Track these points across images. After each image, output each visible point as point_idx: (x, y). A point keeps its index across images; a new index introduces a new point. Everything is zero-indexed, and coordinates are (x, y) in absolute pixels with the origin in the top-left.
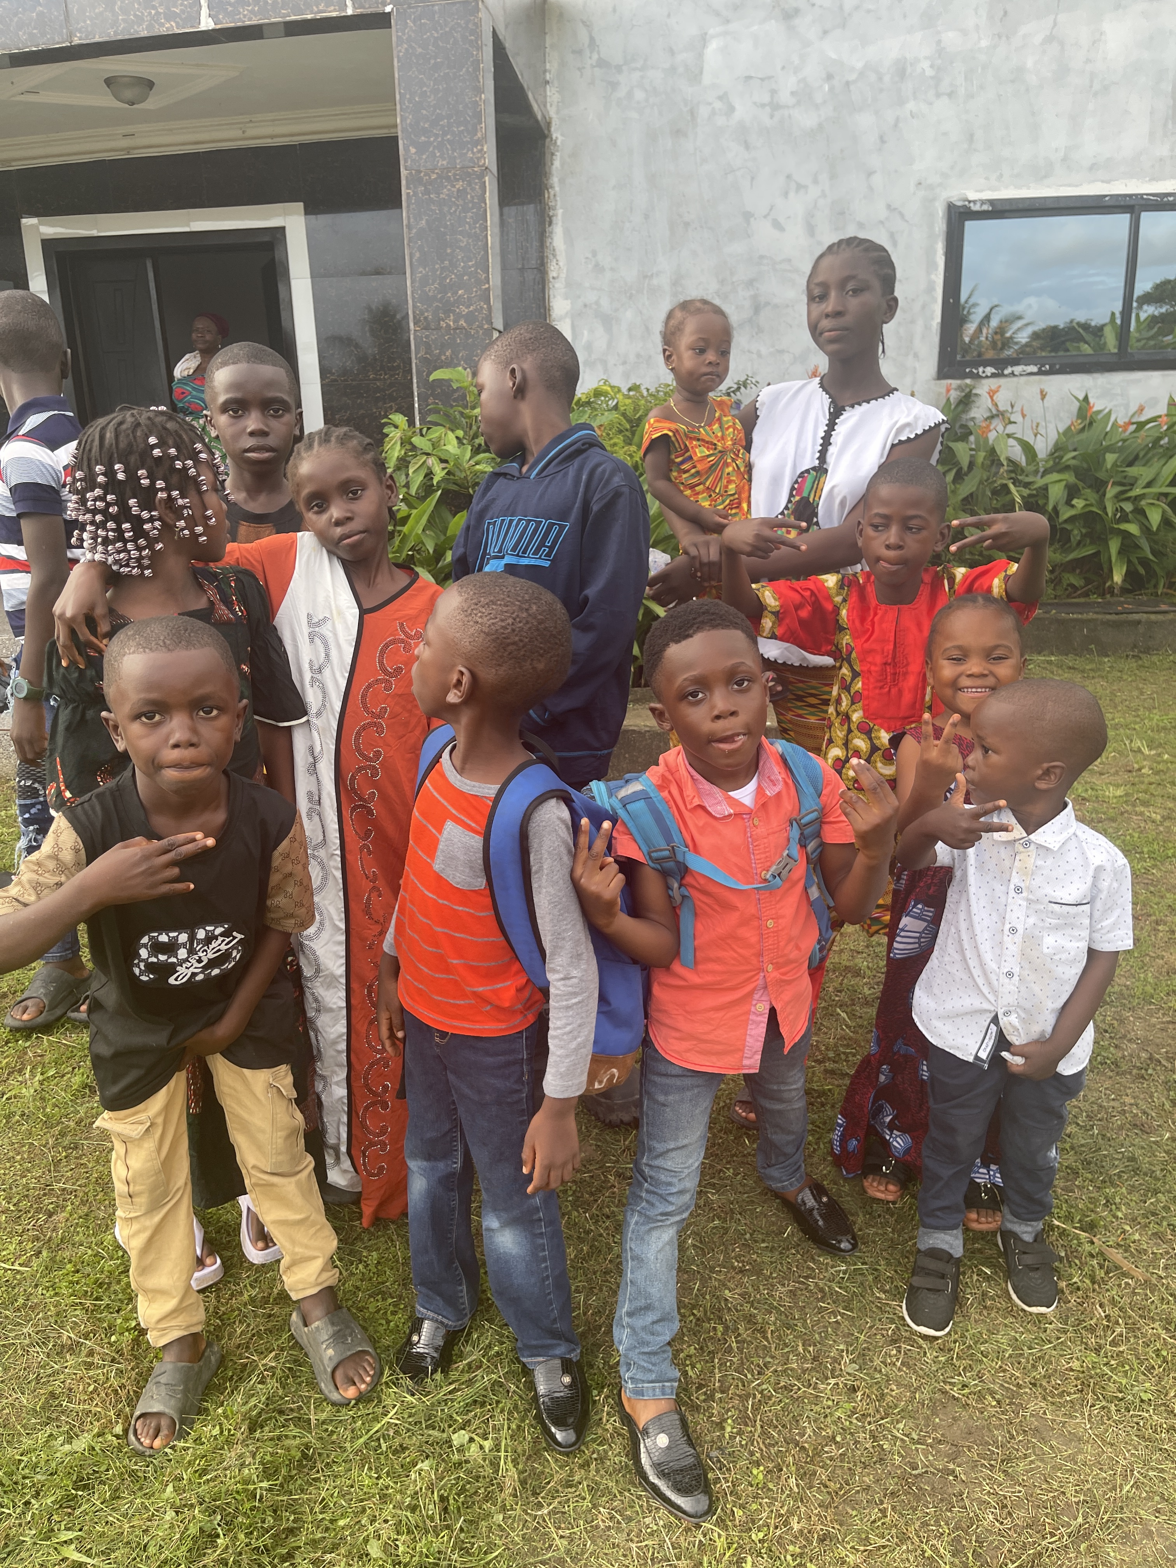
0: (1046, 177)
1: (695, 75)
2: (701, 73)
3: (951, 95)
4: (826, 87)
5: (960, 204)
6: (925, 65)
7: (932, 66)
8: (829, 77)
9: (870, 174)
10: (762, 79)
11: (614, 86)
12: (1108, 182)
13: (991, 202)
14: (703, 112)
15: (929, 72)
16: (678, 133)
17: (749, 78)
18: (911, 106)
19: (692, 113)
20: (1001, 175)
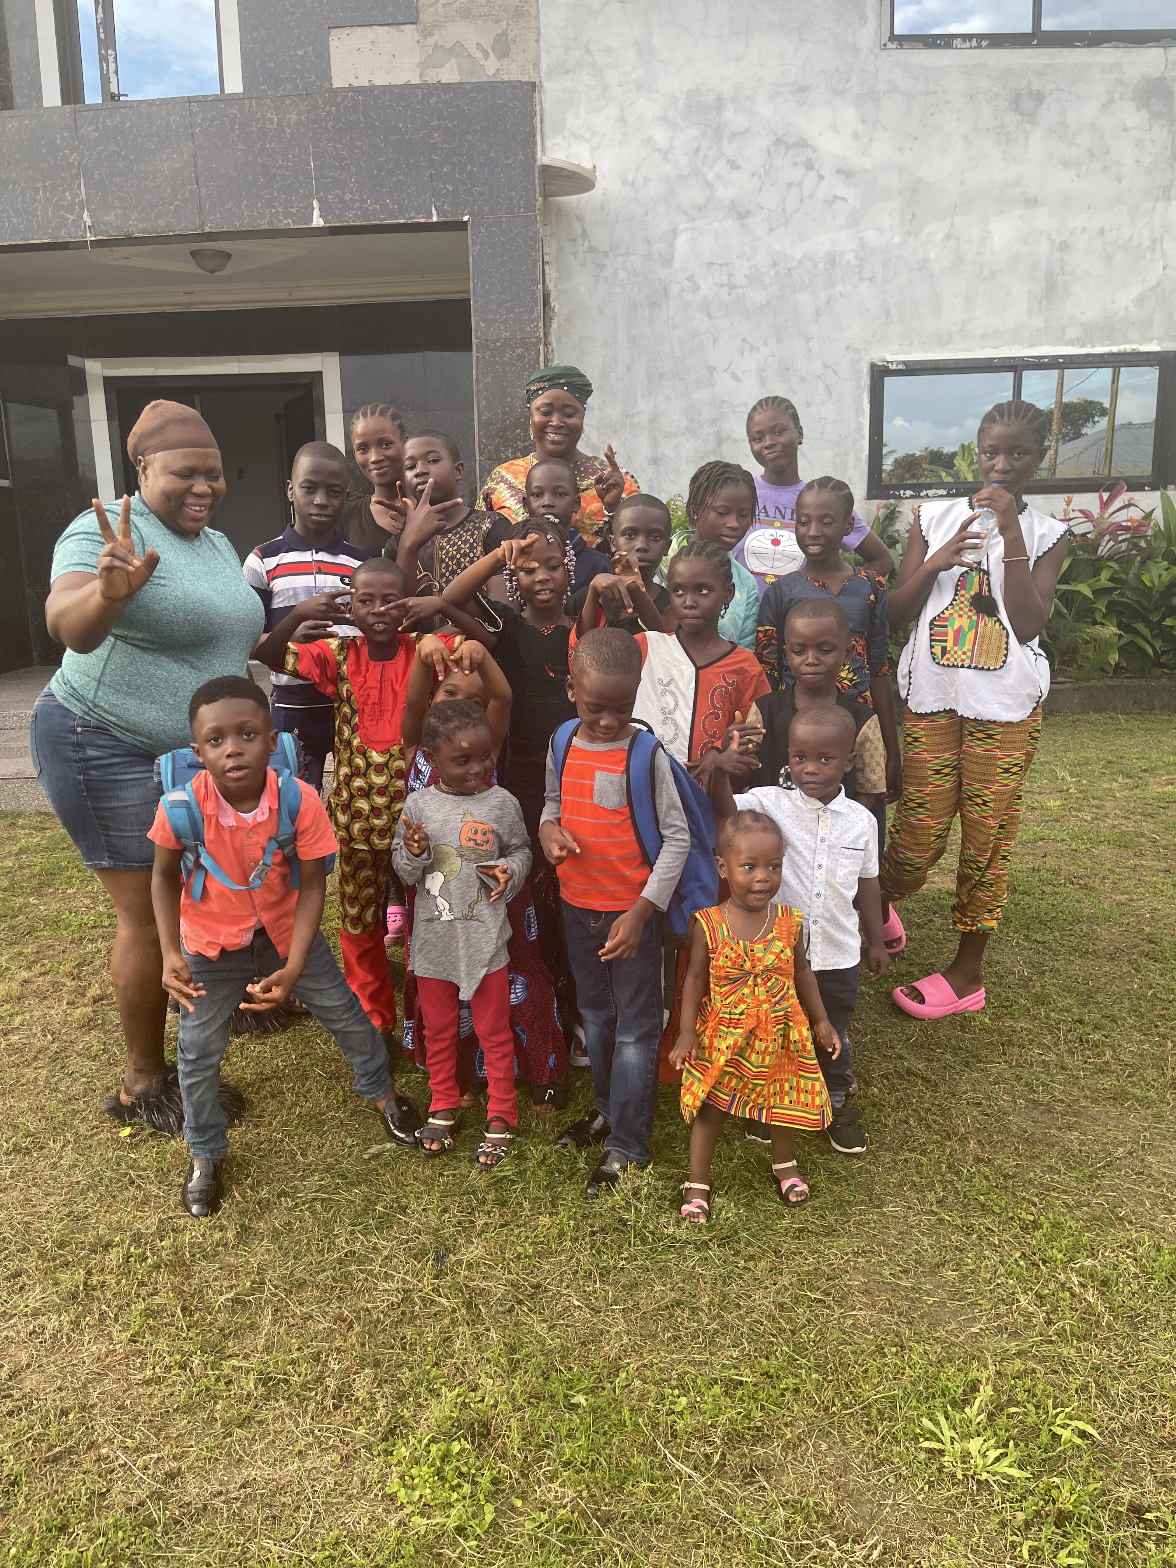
0: (948, 343)
1: (667, 261)
2: (673, 259)
3: (871, 279)
4: (773, 273)
5: (880, 364)
6: (851, 256)
7: (856, 257)
8: (775, 264)
9: (808, 340)
10: (721, 265)
11: (602, 267)
12: (996, 348)
13: (905, 363)
14: (674, 289)
15: (854, 262)
16: (654, 305)
17: (710, 264)
18: (839, 288)
19: (666, 290)
20: (912, 342)
